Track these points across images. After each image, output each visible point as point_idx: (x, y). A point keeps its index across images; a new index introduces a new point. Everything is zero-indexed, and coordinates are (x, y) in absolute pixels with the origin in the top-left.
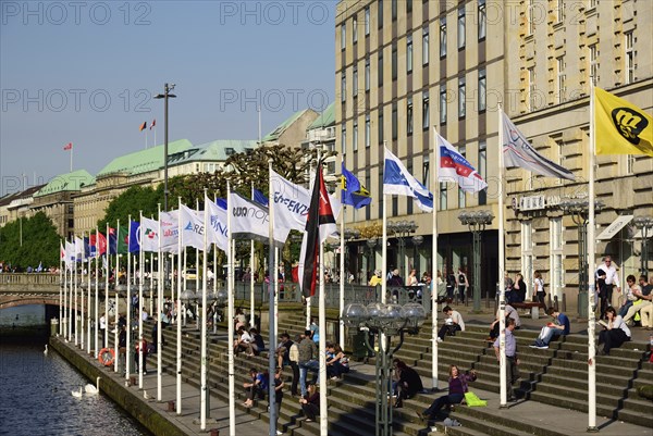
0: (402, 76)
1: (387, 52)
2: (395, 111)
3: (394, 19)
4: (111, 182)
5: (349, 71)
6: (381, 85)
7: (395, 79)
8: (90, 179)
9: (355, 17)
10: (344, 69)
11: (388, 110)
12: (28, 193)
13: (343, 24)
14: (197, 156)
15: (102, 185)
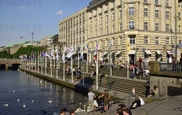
0: (70, 32)
1: (68, 29)
2: (69, 37)
3: (69, 24)
4: (16, 46)
5: (61, 31)
6: (67, 33)
7: (69, 32)
8: (12, 45)
9: (62, 24)
10: (60, 31)
11: (68, 37)
12: (2, 47)
13: (60, 24)
14: (30, 42)
15: (15, 46)
